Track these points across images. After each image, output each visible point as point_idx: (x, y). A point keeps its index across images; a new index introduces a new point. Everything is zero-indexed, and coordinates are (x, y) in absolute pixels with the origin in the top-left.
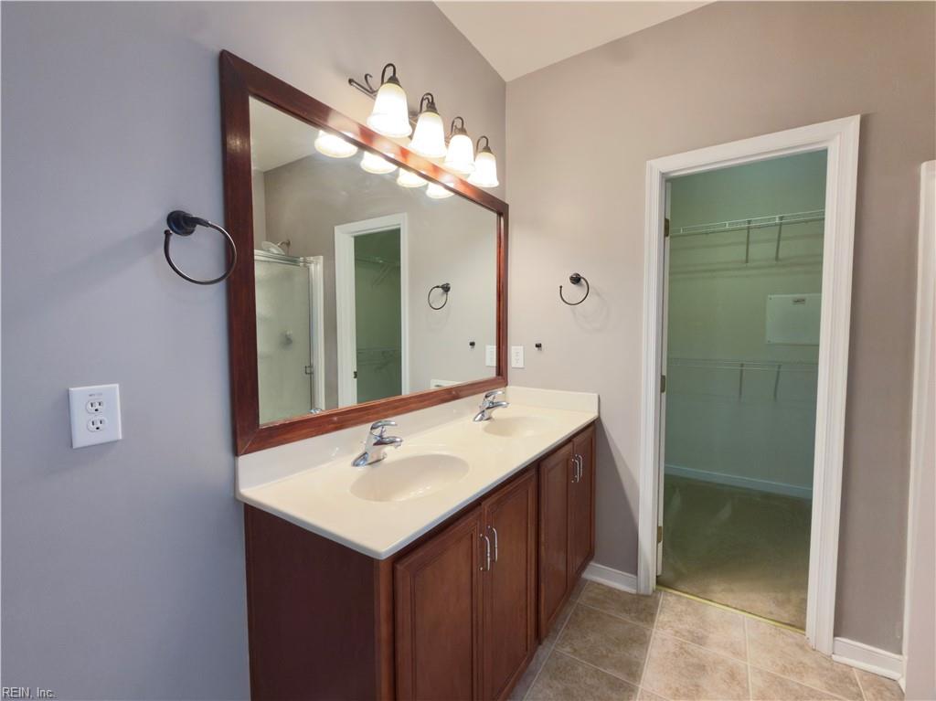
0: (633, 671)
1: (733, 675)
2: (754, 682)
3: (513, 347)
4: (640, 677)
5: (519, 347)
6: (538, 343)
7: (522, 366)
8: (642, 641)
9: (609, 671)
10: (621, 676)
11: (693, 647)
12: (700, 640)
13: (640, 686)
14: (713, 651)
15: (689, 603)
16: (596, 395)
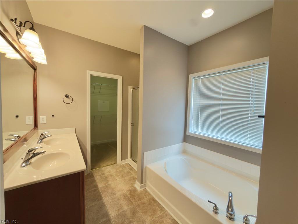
0: (96, 186)
1: (111, 175)
2: (114, 174)
3: (41, 117)
4: (98, 186)
5: (44, 116)
6: (53, 115)
7: (46, 123)
8: (94, 181)
9: (92, 190)
10: (95, 189)
11: (103, 176)
12: (104, 174)
13: (99, 188)
14: (106, 174)
15: (98, 169)
16: (74, 128)
